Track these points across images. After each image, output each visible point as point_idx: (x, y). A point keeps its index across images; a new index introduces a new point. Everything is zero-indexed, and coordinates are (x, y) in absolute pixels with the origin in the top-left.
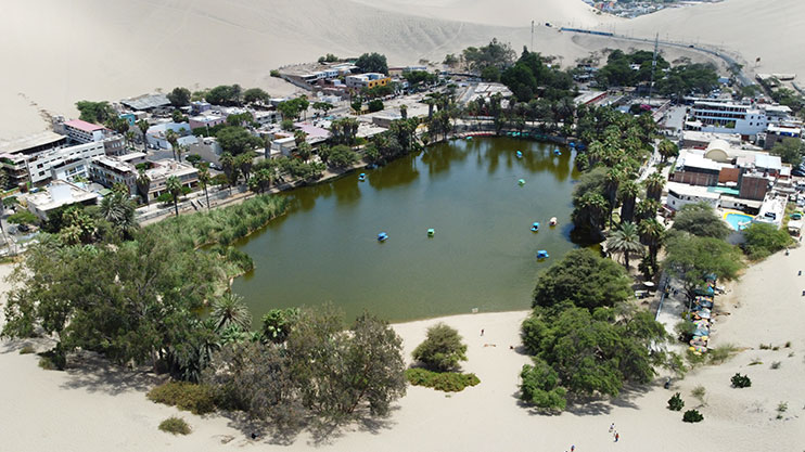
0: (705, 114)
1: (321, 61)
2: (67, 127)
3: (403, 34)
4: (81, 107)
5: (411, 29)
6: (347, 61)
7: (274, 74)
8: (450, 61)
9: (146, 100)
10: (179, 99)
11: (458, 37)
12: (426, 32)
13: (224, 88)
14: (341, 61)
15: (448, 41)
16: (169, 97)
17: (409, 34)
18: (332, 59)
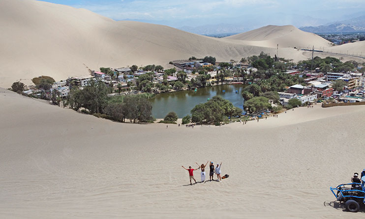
0: (331, 78)
1: (190, 59)
2: (95, 74)
3: (226, 51)
4: (101, 69)
5: (230, 48)
6: (200, 59)
7: (171, 63)
8: (243, 61)
9: (123, 69)
10: (134, 68)
11: (250, 52)
12: (237, 50)
13: (150, 66)
14: (198, 59)
15: (245, 53)
16: (130, 68)
17: (229, 50)
18: (194, 58)
